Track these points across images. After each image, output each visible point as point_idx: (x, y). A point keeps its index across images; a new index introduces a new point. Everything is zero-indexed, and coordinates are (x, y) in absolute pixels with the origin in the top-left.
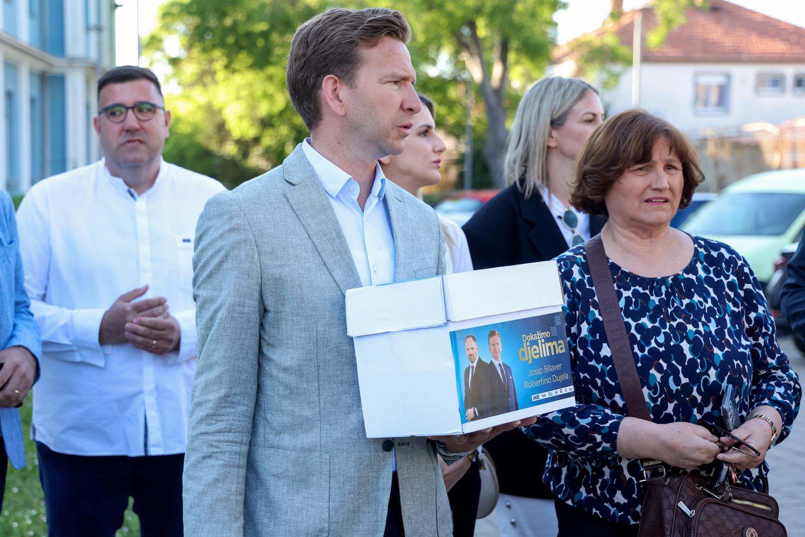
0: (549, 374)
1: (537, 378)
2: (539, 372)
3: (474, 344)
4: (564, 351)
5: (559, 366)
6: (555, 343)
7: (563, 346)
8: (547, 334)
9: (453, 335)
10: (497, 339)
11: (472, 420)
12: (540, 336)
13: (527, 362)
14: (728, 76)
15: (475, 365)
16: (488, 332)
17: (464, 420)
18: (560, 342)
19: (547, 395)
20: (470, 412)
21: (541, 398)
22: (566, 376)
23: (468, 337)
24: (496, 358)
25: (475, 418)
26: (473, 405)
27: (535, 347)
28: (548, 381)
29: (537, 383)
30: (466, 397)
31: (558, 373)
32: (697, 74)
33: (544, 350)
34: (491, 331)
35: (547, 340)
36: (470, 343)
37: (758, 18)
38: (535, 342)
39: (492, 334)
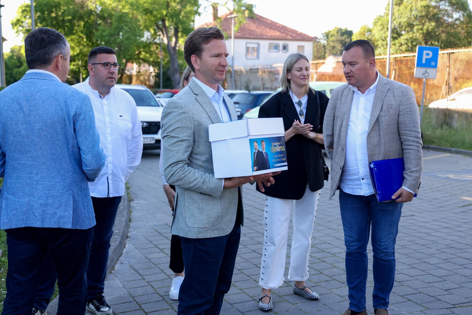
0: (280, 158)
1: (276, 158)
2: (277, 156)
3: (256, 144)
4: (284, 150)
5: (283, 155)
6: (282, 147)
7: (284, 148)
8: (279, 143)
9: (250, 140)
10: (264, 143)
11: (256, 171)
12: (277, 144)
13: (273, 152)
14: (259, 44)
15: (257, 151)
16: (261, 140)
17: (253, 171)
18: (283, 147)
19: (279, 165)
20: (255, 168)
21: (277, 166)
22: (285, 159)
23: (255, 141)
24: (263, 150)
25: (257, 170)
26: (256, 166)
27: (275, 147)
28: (279, 160)
29: (276, 160)
30: (254, 163)
31: (282, 157)
32: (247, 43)
33: (278, 149)
34: (262, 140)
35: (279, 145)
36: (255, 144)
37: (269, 22)
38: (275, 146)
39: (262, 141)
